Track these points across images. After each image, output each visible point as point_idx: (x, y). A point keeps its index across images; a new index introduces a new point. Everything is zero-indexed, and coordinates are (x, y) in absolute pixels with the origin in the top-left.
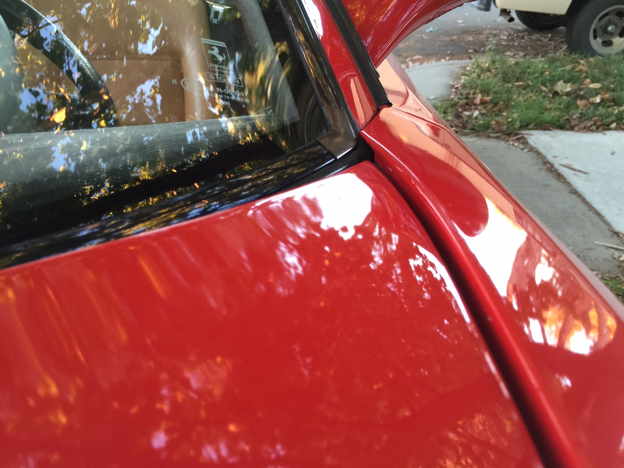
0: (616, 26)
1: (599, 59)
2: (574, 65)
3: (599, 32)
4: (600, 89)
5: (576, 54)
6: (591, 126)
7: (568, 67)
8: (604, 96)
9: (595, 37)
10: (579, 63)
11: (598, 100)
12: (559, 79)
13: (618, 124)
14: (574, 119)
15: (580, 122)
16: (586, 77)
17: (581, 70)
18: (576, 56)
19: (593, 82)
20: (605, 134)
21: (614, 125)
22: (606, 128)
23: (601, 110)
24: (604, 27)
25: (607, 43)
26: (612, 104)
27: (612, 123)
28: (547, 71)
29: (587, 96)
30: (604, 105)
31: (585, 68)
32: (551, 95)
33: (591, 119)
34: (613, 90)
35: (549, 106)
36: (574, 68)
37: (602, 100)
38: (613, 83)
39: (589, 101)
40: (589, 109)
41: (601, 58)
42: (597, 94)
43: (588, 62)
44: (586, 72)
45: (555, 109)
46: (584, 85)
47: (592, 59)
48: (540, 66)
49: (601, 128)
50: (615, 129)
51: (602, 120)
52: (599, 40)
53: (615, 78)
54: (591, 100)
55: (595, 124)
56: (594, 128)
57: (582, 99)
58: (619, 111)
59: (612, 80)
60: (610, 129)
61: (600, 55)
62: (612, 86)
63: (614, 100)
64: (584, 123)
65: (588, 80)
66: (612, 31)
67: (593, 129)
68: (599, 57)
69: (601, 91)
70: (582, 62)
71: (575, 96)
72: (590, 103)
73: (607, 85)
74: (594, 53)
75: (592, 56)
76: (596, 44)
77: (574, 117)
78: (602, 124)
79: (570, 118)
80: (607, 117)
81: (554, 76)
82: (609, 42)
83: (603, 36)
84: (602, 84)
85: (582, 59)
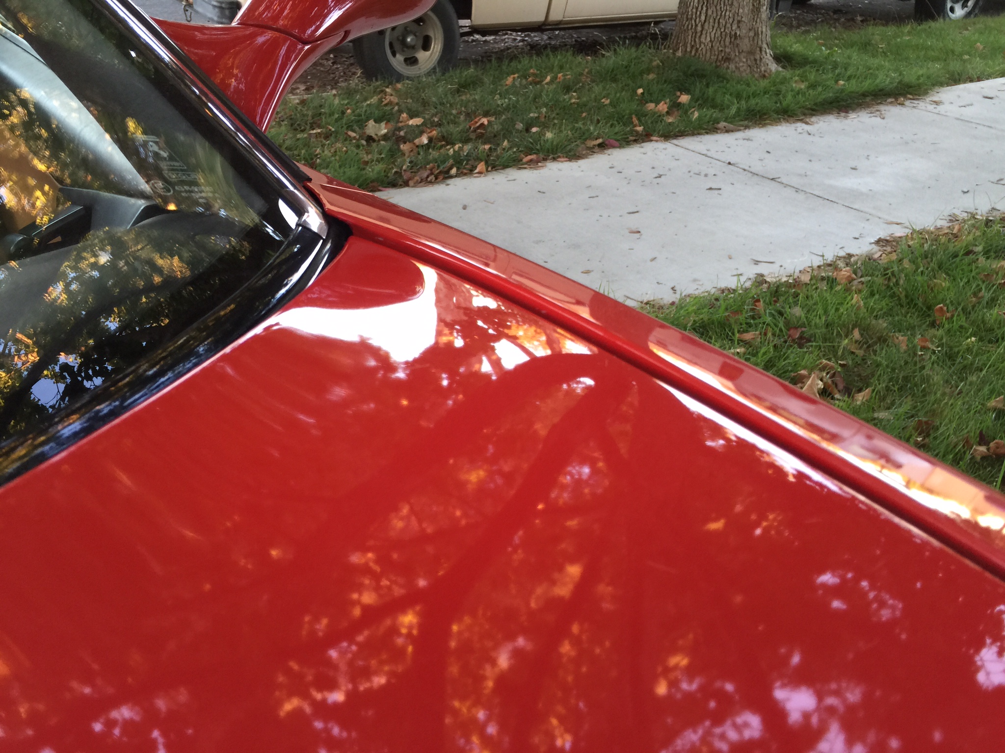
0: (415, 36)
1: (408, 84)
2: (379, 96)
3: (397, 46)
4: (422, 124)
5: (377, 80)
6: (428, 177)
7: (374, 100)
8: (430, 135)
9: (394, 54)
10: (385, 93)
11: (425, 140)
12: (368, 119)
13: (458, 169)
14: (405, 170)
15: (413, 174)
16: (400, 112)
17: (390, 103)
18: (378, 83)
19: (411, 117)
20: (448, 185)
21: (454, 171)
22: (447, 176)
23: (434, 154)
24: (401, 38)
25: (412, 61)
26: (443, 143)
27: (451, 168)
28: (348, 109)
29: (409, 136)
30: (434, 147)
31: (395, 99)
32: (364, 142)
33: (426, 167)
34: (439, 125)
35: (367, 158)
36: (380, 101)
37: (430, 140)
38: (435, 115)
39: (414, 144)
40: (419, 154)
41: (410, 82)
42: (422, 133)
43: (395, 89)
44: (397, 104)
45: (378, 161)
46: (401, 122)
47: (399, 86)
48: (337, 101)
49: (441, 177)
50: (457, 176)
51: (439, 166)
52: (400, 57)
53: (436, 108)
54: (417, 141)
55: (432, 174)
56: (432, 178)
57: (405, 143)
58: (454, 151)
59: (433, 111)
60: (451, 177)
61: (408, 78)
62: (436, 120)
63: (443, 138)
64: (419, 173)
65: (405, 115)
66: (413, 43)
67: (431, 180)
68: (407, 81)
69: (425, 128)
70: (388, 90)
71: (395, 138)
72: (417, 146)
73: (430, 119)
74: (400, 78)
75: (398, 81)
76: (397, 62)
77: (404, 167)
78: (440, 172)
79: (399, 170)
80: (444, 162)
81: (360, 115)
82: (414, 59)
83: (403, 51)
84: (424, 118)
85: (387, 87)
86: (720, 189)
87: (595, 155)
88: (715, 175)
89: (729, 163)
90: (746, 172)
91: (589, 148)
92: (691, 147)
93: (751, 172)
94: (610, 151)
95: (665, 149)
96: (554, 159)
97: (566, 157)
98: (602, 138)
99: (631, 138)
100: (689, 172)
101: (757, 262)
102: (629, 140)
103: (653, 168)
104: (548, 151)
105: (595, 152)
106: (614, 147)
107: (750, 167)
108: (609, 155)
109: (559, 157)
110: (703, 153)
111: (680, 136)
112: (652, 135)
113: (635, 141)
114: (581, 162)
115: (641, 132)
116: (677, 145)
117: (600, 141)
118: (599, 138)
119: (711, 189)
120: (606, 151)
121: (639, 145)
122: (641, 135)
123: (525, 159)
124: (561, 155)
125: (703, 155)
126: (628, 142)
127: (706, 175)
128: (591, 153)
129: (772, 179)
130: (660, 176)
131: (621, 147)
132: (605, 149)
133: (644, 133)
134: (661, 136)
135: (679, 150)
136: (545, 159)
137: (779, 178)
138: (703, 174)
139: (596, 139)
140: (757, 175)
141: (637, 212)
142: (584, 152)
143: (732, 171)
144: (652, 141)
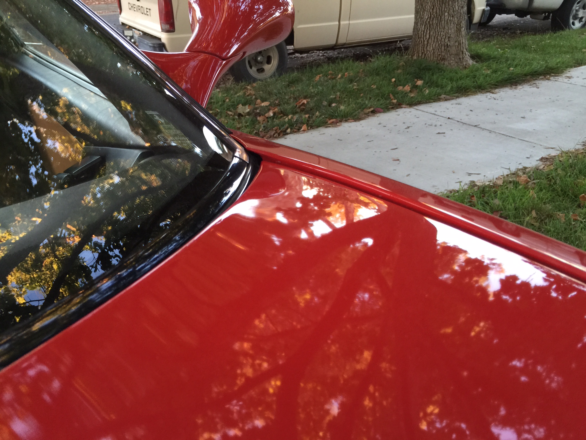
0: (263, 56)
1: (260, 83)
2: (244, 91)
3: (253, 63)
4: (270, 105)
5: (242, 82)
6: (274, 134)
7: (241, 93)
8: (274, 111)
9: (251, 67)
10: (247, 89)
11: (271, 114)
12: (238, 104)
13: (291, 129)
14: (261, 131)
15: (266, 133)
16: (256, 99)
17: (250, 94)
18: (243, 84)
19: (263, 102)
20: (286, 138)
21: (289, 130)
22: (284, 133)
23: (276, 121)
24: (254, 58)
25: (261, 70)
26: (282, 115)
27: (287, 129)
28: (227, 99)
29: (262, 112)
30: (277, 117)
31: (253, 92)
32: (237, 117)
33: (272, 129)
34: (279, 105)
35: (239, 126)
36: (245, 94)
37: (274, 114)
38: (276, 99)
39: (265, 116)
40: (268, 122)
41: (261, 82)
42: (269, 110)
43: (253, 87)
44: (254, 95)
45: (246, 127)
46: (257, 105)
47: (255, 85)
48: (220, 95)
49: (281, 134)
50: (291, 133)
51: (280, 128)
52: (254, 69)
53: (276, 96)
54: (267, 115)
55: (276, 132)
56: (276, 135)
57: (260, 116)
58: (288, 119)
60: (288, 134)
61: (260, 80)
62: (277, 102)
63: (282, 112)
64: (269, 133)
65: (259, 101)
66: (261, 61)
68: (259, 82)
69: (270, 107)
70: (248, 87)
71: (254, 114)
72: (267, 118)
73: (273, 102)
74: (255, 80)
75: (254, 82)
76: (253, 71)
78: (281, 131)
79: (257, 132)
80: (283, 126)
81: (233, 102)
82: (262, 69)
83: (256, 65)
84: (270, 102)
85: (248, 85)
86: (445, 133)
87: (370, 117)
88: (441, 125)
89: (449, 118)
90: (459, 123)
91: (366, 114)
92: (425, 110)
93: (462, 123)
94: (378, 115)
95: (410, 112)
96: (346, 121)
97: (353, 119)
98: (373, 107)
99: (390, 107)
100: (426, 124)
101: (470, 174)
102: (389, 108)
103: (404, 123)
104: (342, 116)
105: (369, 116)
106: (380, 112)
107: (461, 120)
108: (378, 117)
109: (349, 119)
110: (433, 113)
111: (419, 104)
112: (402, 105)
113: (393, 108)
114: (362, 122)
115: (395, 103)
116: (417, 109)
117: (372, 109)
118: (372, 108)
119: (439, 133)
120: (376, 115)
121: (394, 110)
122: (396, 105)
123: (329, 122)
124: (350, 118)
126: (388, 109)
127: (436, 126)
128: (367, 116)
129: (475, 126)
130: (408, 127)
131: (384, 112)
132: (375, 114)
133: (397, 104)
134: (408, 105)
135: (419, 112)
136: (341, 121)
137: (479, 125)
138: (434, 124)
139: (370, 108)
140: (466, 124)
141: (397, 148)
142: (363, 116)
143: (451, 122)
144: (402, 108)
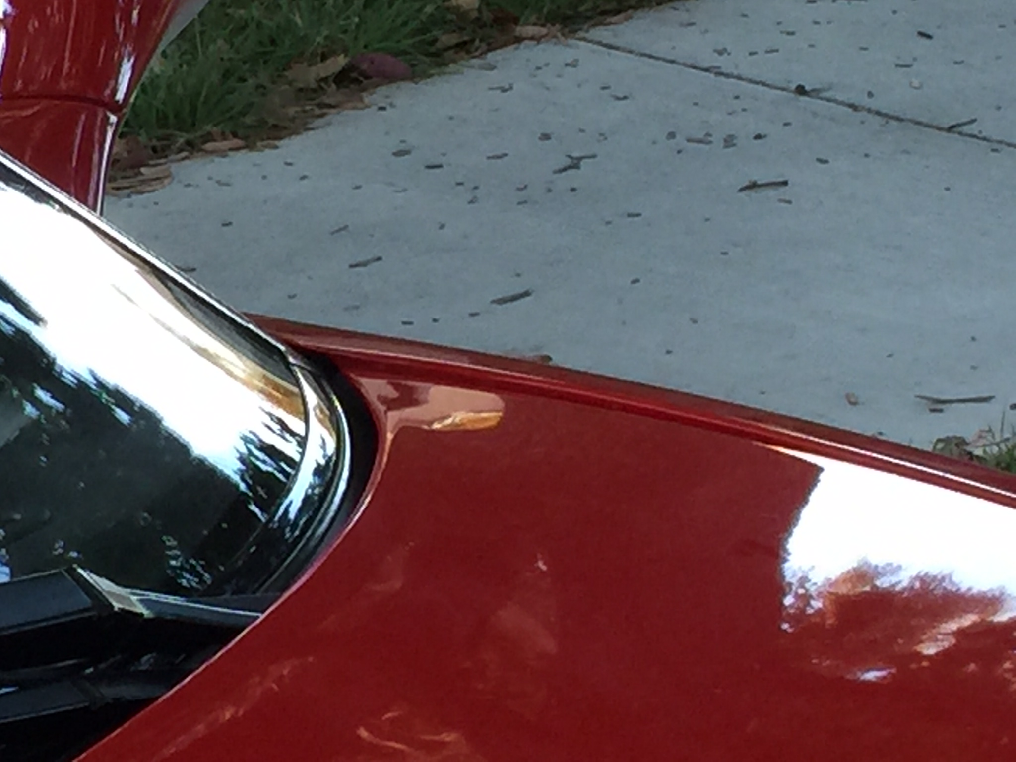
86: (785, 183)
87: (333, 116)
88: (758, 137)
89: (801, 90)
90: (862, 115)
91: (305, 94)
92: (661, 48)
93: (878, 113)
94: (379, 95)
95: (574, 64)
96: (192, 148)
97: (235, 135)
98: (346, 51)
99: (447, 39)
100: (672, 135)
101: (936, 406)
102: (438, 45)
103: (546, 137)
104: (162, 121)
105: (331, 106)
106: (390, 78)
107: (870, 95)
108: (382, 108)
109: (209, 138)
110: (706, 65)
111: (618, 12)
112: (516, 21)
113: (464, 47)
114: (291, 146)
115: (475, 15)
116: (610, 47)
117: (341, 61)
118: (334, 53)
119: (753, 186)
120: (367, 98)
121: (475, 62)
122: (479, 22)
124: (215, 130)
125: (707, 70)
126: (436, 54)
127: (729, 142)
128: (317, 111)
129: (953, 129)
130: (575, 164)
131: (414, 75)
132: (364, 90)
133: (487, 16)
134: (550, 19)
135: (620, 61)
136: (160, 152)
137: (973, 120)
138: (718, 138)
139: (324, 57)
140: (898, 118)
141: (525, 294)
142: (292, 111)
143: (815, 114)
144: (519, 40)
